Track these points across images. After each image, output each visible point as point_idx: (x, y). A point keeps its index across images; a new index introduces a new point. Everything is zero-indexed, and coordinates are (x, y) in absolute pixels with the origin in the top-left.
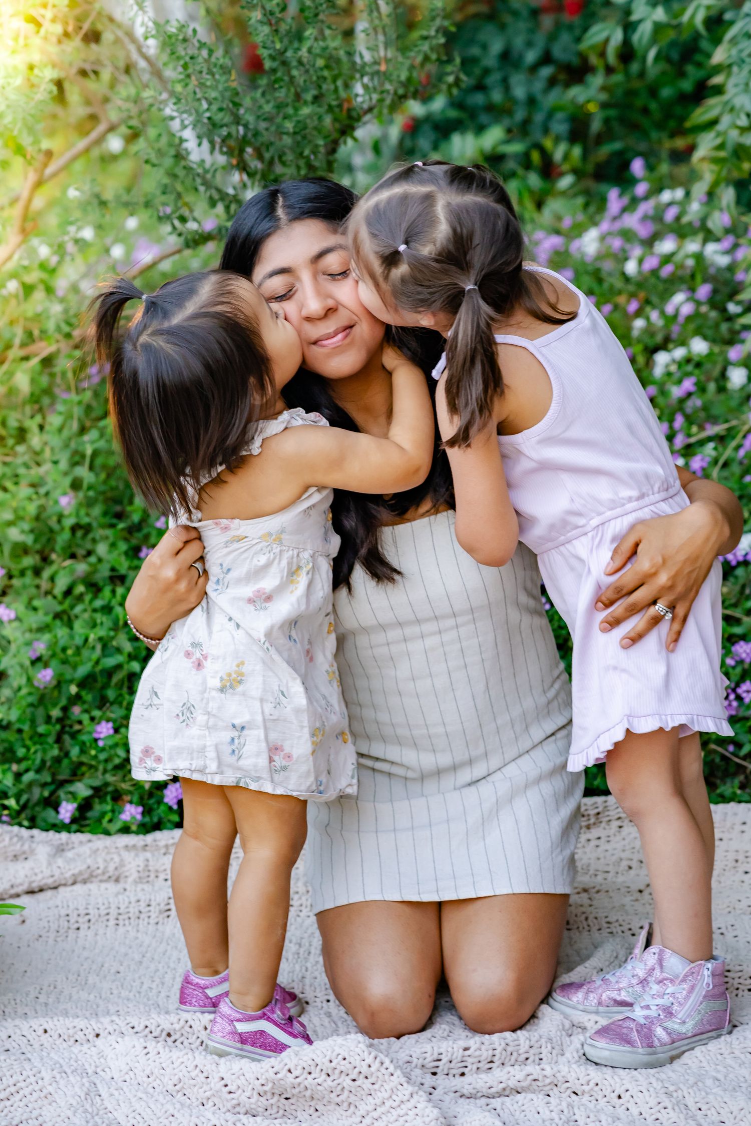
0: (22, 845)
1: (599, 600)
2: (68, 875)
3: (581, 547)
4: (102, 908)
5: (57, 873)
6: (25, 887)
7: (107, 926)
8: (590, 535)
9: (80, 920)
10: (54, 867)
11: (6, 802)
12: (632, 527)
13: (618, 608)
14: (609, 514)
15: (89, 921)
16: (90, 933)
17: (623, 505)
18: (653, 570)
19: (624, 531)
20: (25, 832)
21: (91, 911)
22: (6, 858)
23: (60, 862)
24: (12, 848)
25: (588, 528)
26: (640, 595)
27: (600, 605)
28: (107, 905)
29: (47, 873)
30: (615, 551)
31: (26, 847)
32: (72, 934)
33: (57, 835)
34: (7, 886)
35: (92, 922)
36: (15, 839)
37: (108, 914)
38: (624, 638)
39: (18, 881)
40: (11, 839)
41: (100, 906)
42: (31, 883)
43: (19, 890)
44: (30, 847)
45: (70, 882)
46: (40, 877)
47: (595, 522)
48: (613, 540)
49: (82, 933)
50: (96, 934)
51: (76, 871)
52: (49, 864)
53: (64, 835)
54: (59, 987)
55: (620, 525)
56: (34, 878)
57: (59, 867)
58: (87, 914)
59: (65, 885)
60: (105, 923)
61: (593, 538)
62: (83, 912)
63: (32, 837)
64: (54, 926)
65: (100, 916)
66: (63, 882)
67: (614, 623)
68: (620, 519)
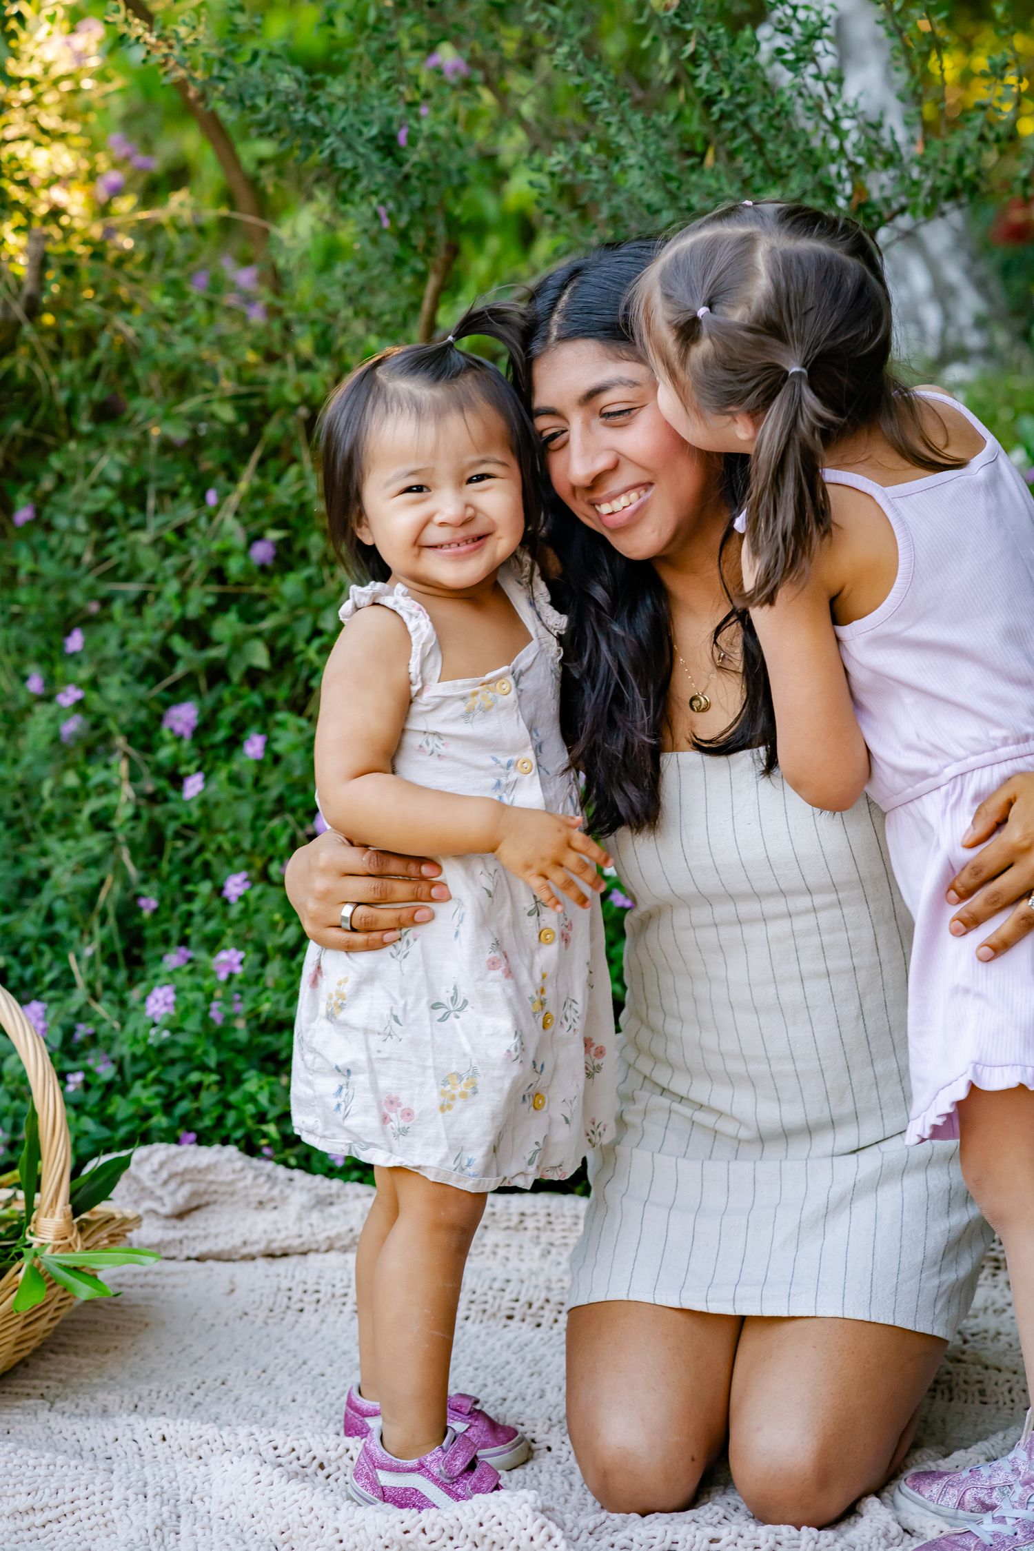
0: (271, 1189)
1: (952, 887)
2: (321, 1237)
3: (932, 807)
4: (339, 1285)
5: (306, 1232)
6: (261, 1247)
7: (341, 1312)
8: (943, 789)
9: (306, 1298)
10: (305, 1223)
11: (264, 1128)
12: (1007, 780)
13: (977, 901)
14: (973, 761)
15: (318, 1301)
16: (315, 1319)
17: (995, 748)
18: (1026, 843)
19: (994, 787)
20: (281, 1171)
21: (322, 1288)
22: (248, 1204)
23: (315, 1217)
24: (255, 1191)
25: (942, 779)
26: (1009, 882)
27: (953, 894)
28: (345, 1283)
29: (294, 1230)
30: (978, 813)
31: (276, 1192)
32: (290, 1316)
33: (327, 1182)
34: (237, 1241)
35: (322, 1303)
36: (262, 1179)
37: (346, 1295)
38: (982, 945)
39: (254, 1238)
40: (255, 1178)
41: (336, 1282)
42: (270, 1242)
43: (254, 1249)
44: (282, 1192)
45: (324, 1248)
46: (283, 1235)
47: (951, 771)
48: (976, 797)
49: (305, 1317)
50: (323, 1321)
51: (333, 1233)
52: (300, 1219)
53: (336, 1184)
54: (229, 1384)
55: (987, 779)
56: (274, 1235)
57: (311, 1225)
58: (317, 1291)
59: (317, 1251)
60: (339, 1307)
61: (947, 795)
62: (311, 1287)
63: (291, 1180)
64: (268, 1303)
65: (333, 1296)
66: (314, 1246)
67: (971, 923)
68: (988, 770)
